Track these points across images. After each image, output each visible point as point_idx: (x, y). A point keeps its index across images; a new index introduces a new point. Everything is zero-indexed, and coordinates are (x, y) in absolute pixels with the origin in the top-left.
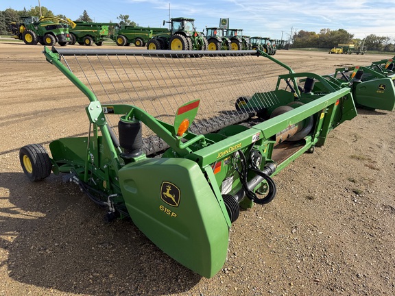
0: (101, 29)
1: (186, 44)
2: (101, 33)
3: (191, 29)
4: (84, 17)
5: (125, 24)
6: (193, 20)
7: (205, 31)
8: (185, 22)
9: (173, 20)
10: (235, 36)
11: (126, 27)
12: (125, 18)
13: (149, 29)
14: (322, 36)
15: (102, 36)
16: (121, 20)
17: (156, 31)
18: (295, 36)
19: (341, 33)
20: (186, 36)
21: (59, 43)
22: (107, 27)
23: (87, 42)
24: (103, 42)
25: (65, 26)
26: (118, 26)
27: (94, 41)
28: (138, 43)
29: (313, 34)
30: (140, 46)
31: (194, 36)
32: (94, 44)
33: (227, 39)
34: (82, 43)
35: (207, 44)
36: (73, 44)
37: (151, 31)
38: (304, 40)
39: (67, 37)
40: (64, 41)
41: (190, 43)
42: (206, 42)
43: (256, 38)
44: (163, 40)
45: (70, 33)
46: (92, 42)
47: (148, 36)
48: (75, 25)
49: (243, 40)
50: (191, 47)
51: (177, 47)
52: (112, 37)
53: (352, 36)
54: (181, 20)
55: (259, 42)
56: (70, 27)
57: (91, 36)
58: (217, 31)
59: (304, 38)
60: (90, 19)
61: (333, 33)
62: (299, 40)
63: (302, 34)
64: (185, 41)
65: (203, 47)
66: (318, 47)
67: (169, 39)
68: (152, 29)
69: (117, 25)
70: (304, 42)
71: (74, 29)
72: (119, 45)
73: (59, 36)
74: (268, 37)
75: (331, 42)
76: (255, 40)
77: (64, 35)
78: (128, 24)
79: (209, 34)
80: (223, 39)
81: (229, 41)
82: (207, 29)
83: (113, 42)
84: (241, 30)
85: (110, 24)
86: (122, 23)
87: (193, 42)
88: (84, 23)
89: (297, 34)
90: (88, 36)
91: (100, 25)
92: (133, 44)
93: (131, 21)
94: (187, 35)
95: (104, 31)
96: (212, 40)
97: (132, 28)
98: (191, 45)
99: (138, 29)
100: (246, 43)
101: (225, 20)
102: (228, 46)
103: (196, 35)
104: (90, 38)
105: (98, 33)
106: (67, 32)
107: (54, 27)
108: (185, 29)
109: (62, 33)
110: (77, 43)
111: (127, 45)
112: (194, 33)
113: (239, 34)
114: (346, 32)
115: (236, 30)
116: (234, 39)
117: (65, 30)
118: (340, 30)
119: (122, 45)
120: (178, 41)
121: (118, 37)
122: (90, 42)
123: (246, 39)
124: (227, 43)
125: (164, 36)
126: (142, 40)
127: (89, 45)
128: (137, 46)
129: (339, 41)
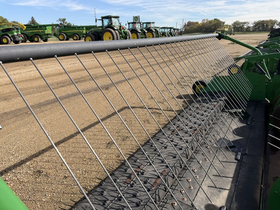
0: (46, 29)
1: (115, 35)
2: (46, 32)
3: (117, 24)
4: (32, 21)
5: (63, 25)
6: (118, 17)
7: (127, 25)
8: (113, 19)
9: (103, 18)
10: (150, 28)
11: (65, 26)
12: (63, 21)
13: (83, 27)
14: (203, 24)
15: (47, 34)
16: (60, 22)
17: (88, 28)
18: (185, 26)
19: (216, 22)
20: (114, 30)
21: (14, 42)
22: (50, 27)
23: (36, 39)
24: (49, 39)
25: (17, 29)
26: (59, 26)
27: (41, 38)
28: (75, 38)
29: (197, 23)
30: (77, 40)
31: (120, 29)
32: (42, 41)
33: (144, 30)
34: (32, 41)
35: (130, 35)
36: (25, 42)
37: (84, 28)
38: (191, 28)
39: (19, 37)
40: (17, 40)
41: (118, 35)
42: (130, 33)
43: (164, 28)
44: (96, 34)
45: (22, 33)
46: (40, 39)
47: (83, 32)
48: (25, 27)
49: (155, 30)
50: (119, 38)
51: (108, 38)
52: (55, 35)
53: (224, 23)
54: (109, 18)
55: (166, 31)
56: (21, 29)
57: (39, 35)
58: (137, 24)
59: (192, 26)
60: (36, 23)
61: (210, 22)
62: (188, 28)
63: (189, 24)
64: (114, 33)
65: (128, 37)
66: (202, 32)
67: (101, 33)
68: (85, 27)
69: (57, 25)
70: (192, 29)
71: (25, 31)
72: (61, 40)
73: (13, 37)
74: (172, 27)
75: (210, 28)
76: (163, 29)
77: (17, 35)
78: (66, 25)
79: (131, 27)
80: (141, 30)
81: (146, 31)
82: (129, 23)
83: (56, 38)
84: (154, 23)
85: (52, 25)
86: (61, 24)
87: (120, 33)
88: (33, 25)
89: (186, 24)
90: (36, 35)
91: (45, 26)
92: (71, 39)
93: (68, 23)
94: (116, 28)
95: (49, 31)
96: (134, 31)
97: (69, 27)
98: (119, 36)
99: (75, 28)
100: (157, 32)
101: (137, 17)
102: (145, 35)
103: (122, 28)
104: (38, 36)
105: (44, 32)
106: (20, 33)
107: (9, 30)
108: (113, 24)
109: (16, 34)
110: (28, 41)
111: (67, 39)
112: (120, 27)
113: (152, 25)
114: (219, 20)
115: (150, 23)
116: (149, 30)
117: (17, 32)
118: (215, 19)
119: (63, 40)
120: (109, 34)
121: (60, 35)
122: (38, 40)
123: (158, 29)
124: (144, 33)
125: (97, 31)
126: (78, 35)
127: (38, 41)
128: (74, 40)
129: (215, 27)
